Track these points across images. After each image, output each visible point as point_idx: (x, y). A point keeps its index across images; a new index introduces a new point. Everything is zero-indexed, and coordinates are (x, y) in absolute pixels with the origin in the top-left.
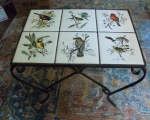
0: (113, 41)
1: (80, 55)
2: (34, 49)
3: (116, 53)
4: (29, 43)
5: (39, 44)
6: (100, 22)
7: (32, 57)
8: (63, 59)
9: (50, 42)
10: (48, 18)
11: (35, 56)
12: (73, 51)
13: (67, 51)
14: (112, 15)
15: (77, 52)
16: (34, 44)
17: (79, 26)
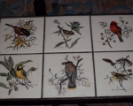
0: (113, 64)
1: (72, 86)
4: (7, 71)
5: (19, 73)
7: (13, 91)
8: (51, 93)
9: (33, 69)
11: (16, 89)
12: (63, 81)
13: (56, 81)
14: (113, 24)
15: (67, 82)
16: (13, 73)
17: (69, 43)
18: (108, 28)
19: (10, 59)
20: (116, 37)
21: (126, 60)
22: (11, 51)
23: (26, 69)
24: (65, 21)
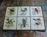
0: (35, 20)
2: (9, 24)
3: (36, 26)
4: (8, 22)
6: (31, 12)
7: (9, 28)
9: (14, 21)
10: (13, 11)
11: (10, 27)
12: (22, 25)
13: (20, 25)
14: (36, 9)
16: (9, 22)
17: (24, 14)
18: (34, 10)
19: (9, 18)
20: (36, 12)
21: (39, 19)
22: (9, 16)
23: (12, 21)
24: (23, 8)
